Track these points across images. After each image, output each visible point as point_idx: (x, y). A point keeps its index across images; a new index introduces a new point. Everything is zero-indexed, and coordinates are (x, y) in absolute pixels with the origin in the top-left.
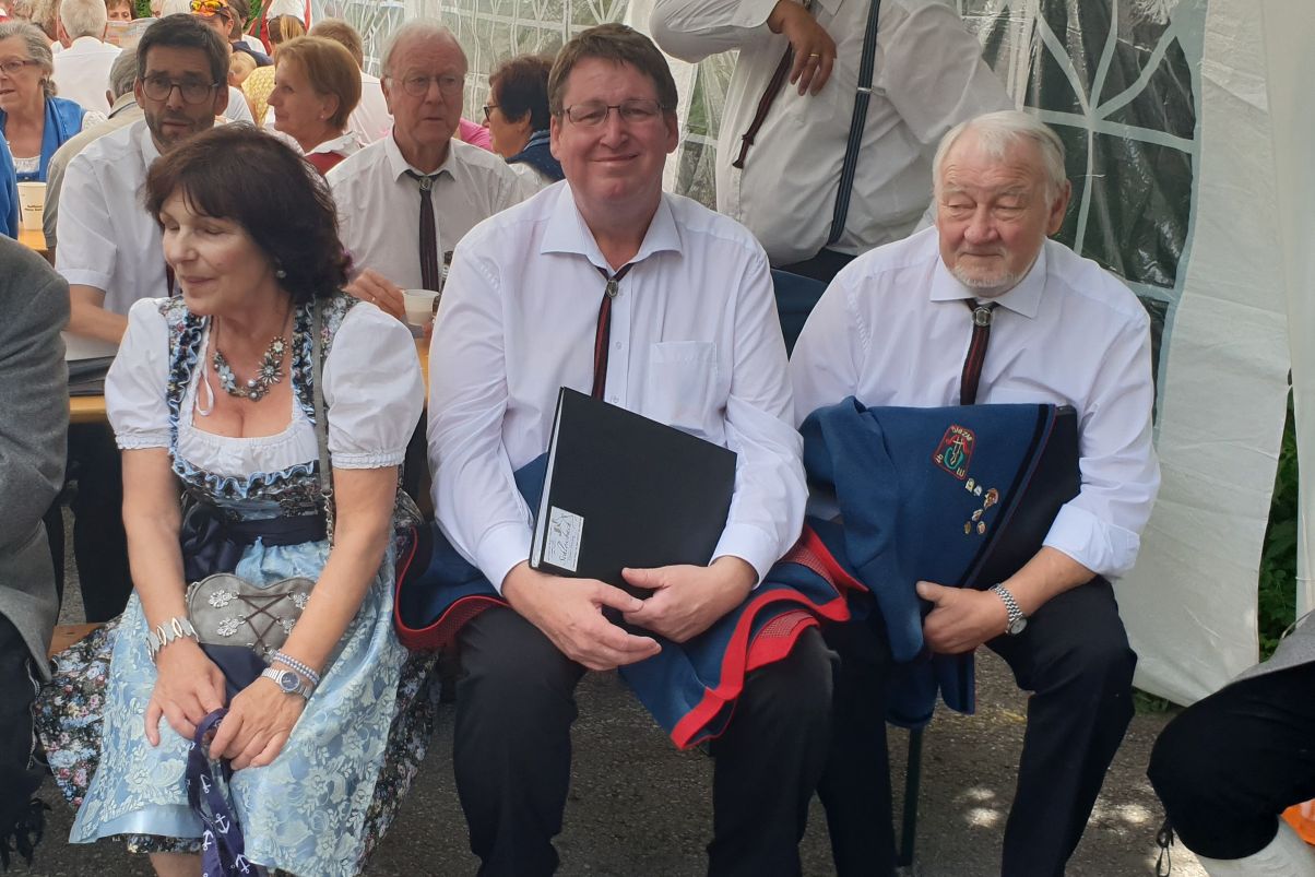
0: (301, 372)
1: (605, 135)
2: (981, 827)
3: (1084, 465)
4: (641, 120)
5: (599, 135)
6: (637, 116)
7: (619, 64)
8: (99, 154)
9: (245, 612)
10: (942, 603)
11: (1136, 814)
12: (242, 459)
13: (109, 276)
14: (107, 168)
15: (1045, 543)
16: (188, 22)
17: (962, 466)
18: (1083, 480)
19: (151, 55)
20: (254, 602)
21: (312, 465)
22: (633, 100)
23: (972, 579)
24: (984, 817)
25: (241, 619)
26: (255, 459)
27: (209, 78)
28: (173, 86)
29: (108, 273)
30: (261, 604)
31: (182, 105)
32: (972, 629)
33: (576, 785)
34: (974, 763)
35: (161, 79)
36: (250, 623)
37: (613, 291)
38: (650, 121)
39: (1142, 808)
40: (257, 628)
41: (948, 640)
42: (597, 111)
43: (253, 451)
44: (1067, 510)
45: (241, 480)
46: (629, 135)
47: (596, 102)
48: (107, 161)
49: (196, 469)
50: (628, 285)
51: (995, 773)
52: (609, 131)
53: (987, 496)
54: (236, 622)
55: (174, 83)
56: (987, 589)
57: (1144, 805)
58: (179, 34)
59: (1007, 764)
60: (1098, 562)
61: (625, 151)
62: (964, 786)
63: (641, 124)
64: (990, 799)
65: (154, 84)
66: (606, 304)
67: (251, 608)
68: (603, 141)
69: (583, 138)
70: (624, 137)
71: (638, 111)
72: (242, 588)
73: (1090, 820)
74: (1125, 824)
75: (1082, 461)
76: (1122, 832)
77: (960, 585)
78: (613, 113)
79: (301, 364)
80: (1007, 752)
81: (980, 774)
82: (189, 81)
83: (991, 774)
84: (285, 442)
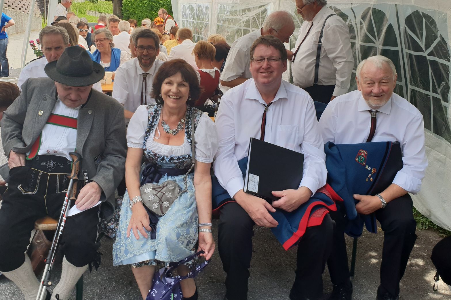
0: (188, 130)
1: (263, 65)
2: (374, 264)
3: (404, 159)
4: (274, 62)
5: (262, 65)
6: (273, 61)
7: (269, 46)
8: (125, 67)
9: (155, 193)
10: (362, 200)
11: (421, 262)
12: (169, 151)
13: (126, 100)
14: (127, 70)
15: (393, 183)
16: (149, 31)
17: (364, 161)
18: (404, 164)
19: (139, 41)
20: (157, 190)
21: (188, 156)
22: (272, 57)
23: (371, 192)
24: (374, 261)
25: (154, 195)
26: (172, 152)
27: (155, 47)
28: (145, 49)
29: (125, 100)
30: (159, 190)
31: (148, 54)
32: (371, 207)
33: (254, 247)
34: (370, 244)
35: (142, 47)
36: (157, 196)
37: (267, 110)
38: (277, 62)
39: (423, 261)
40: (159, 197)
41: (364, 211)
42: (262, 59)
43: (172, 149)
44: (399, 173)
45: (167, 157)
46: (270, 65)
47: (261, 57)
48: (127, 69)
49: (154, 153)
50: (271, 108)
51: (377, 247)
52: (264, 64)
53: (372, 170)
54: (153, 196)
55: (145, 48)
56: (375, 195)
57: (423, 260)
58: (146, 34)
59: (380, 245)
60: (408, 188)
61: (269, 70)
62: (368, 251)
63: (274, 63)
64: (376, 256)
65: (140, 49)
66: (265, 114)
67: (156, 191)
68: (262, 67)
69: (258, 66)
70: (269, 66)
71: (274, 60)
72: (153, 186)
73: (407, 264)
74: (418, 265)
75: (403, 158)
76: (417, 268)
77: (367, 194)
78: (266, 60)
79: (188, 128)
80: (380, 241)
81: (372, 247)
82: (149, 47)
83: (376, 248)
84: (181, 148)
